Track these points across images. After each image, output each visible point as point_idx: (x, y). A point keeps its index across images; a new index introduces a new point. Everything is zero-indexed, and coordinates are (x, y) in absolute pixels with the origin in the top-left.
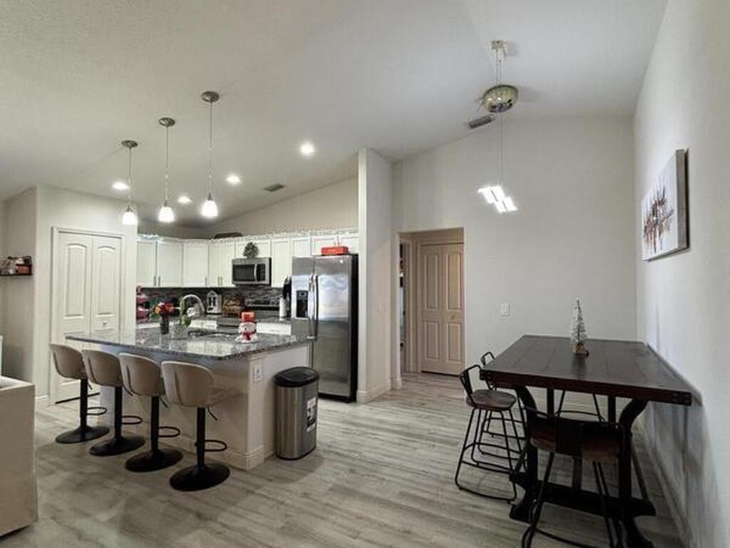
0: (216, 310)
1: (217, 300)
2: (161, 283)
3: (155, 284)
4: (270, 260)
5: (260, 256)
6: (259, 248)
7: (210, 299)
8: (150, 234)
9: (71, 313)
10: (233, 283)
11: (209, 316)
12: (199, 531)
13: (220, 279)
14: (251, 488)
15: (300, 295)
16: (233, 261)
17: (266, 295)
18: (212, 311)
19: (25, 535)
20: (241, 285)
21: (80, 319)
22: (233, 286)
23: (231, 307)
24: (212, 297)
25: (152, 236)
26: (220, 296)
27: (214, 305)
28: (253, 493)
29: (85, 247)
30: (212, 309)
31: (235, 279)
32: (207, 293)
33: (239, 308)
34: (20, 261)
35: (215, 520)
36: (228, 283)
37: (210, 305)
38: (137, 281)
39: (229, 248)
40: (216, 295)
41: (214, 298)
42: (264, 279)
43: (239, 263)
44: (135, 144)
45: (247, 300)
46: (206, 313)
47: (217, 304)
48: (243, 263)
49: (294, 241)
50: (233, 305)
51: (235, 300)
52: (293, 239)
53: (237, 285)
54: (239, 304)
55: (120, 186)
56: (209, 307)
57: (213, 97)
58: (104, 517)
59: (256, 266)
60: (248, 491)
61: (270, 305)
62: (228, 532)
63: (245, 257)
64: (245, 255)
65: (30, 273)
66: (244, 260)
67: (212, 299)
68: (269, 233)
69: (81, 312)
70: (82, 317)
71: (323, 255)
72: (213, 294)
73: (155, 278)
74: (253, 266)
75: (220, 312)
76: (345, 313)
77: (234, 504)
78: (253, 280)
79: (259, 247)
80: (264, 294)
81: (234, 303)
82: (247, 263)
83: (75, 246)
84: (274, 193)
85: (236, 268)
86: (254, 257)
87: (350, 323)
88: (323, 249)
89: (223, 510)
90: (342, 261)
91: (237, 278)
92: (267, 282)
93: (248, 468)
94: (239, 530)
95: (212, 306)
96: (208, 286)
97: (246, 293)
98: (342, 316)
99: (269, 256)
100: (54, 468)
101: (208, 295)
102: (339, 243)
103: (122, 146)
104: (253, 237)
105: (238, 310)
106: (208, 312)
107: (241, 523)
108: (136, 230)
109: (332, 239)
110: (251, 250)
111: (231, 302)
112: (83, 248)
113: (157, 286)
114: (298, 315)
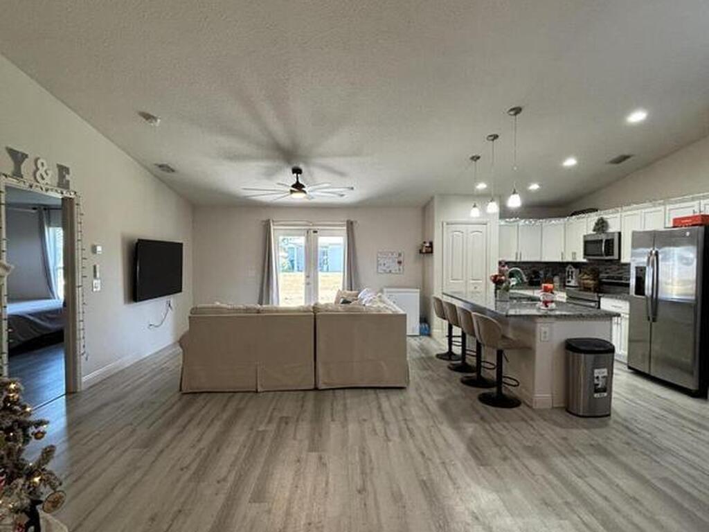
0: (573, 283)
1: (574, 274)
2: (522, 257)
3: (517, 258)
4: (620, 234)
5: (610, 230)
7: (568, 272)
8: (512, 218)
9: (454, 278)
10: (584, 258)
11: (567, 288)
12: (477, 425)
13: (574, 254)
14: (526, 418)
15: (639, 272)
16: (585, 236)
17: (620, 271)
18: (570, 284)
19: (403, 390)
20: (593, 260)
21: (459, 283)
22: (585, 261)
23: (585, 281)
24: (570, 270)
25: (514, 219)
26: (578, 270)
27: (572, 278)
28: (526, 421)
29: (462, 233)
30: (570, 282)
31: (586, 254)
32: (566, 267)
34: (428, 245)
35: (489, 424)
36: (580, 258)
37: (568, 278)
38: (499, 257)
39: (581, 224)
40: (574, 269)
41: (572, 272)
42: (612, 255)
43: (589, 239)
44: (478, 158)
45: (601, 275)
46: (565, 286)
47: (574, 277)
48: (593, 238)
49: (645, 213)
50: (587, 279)
51: (588, 275)
52: (643, 211)
53: (589, 260)
54: (591, 278)
55: (482, 186)
56: (567, 280)
57: (517, 111)
58: (436, 397)
59: (604, 241)
60: (523, 420)
61: (623, 281)
62: (492, 433)
63: (595, 233)
64: (594, 230)
65: (432, 252)
66: (593, 235)
67: (570, 273)
68: (618, 207)
69: (460, 278)
70: (460, 281)
71: (674, 227)
72: (570, 268)
73: (517, 254)
74: (602, 241)
75: (577, 285)
76: (692, 295)
77: (508, 422)
78: (602, 255)
79: (610, 222)
80: (618, 269)
81: (588, 277)
82: (596, 238)
83: (457, 233)
84: (620, 165)
85: (586, 243)
86: (604, 232)
87: (699, 306)
88: (675, 220)
89: (498, 421)
90: (688, 234)
91: (587, 253)
92: (616, 257)
93: (534, 407)
94: (500, 435)
95: (570, 279)
96: (565, 260)
97: (601, 268)
98: (690, 298)
99: (619, 230)
100: (428, 368)
101: (567, 269)
102: (700, 212)
103: (470, 161)
104: (602, 212)
106: (567, 284)
107: (504, 432)
108: (498, 216)
109: (693, 206)
110: (601, 225)
111: (586, 277)
112: (461, 234)
113: (518, 260)
114: (637, 293)
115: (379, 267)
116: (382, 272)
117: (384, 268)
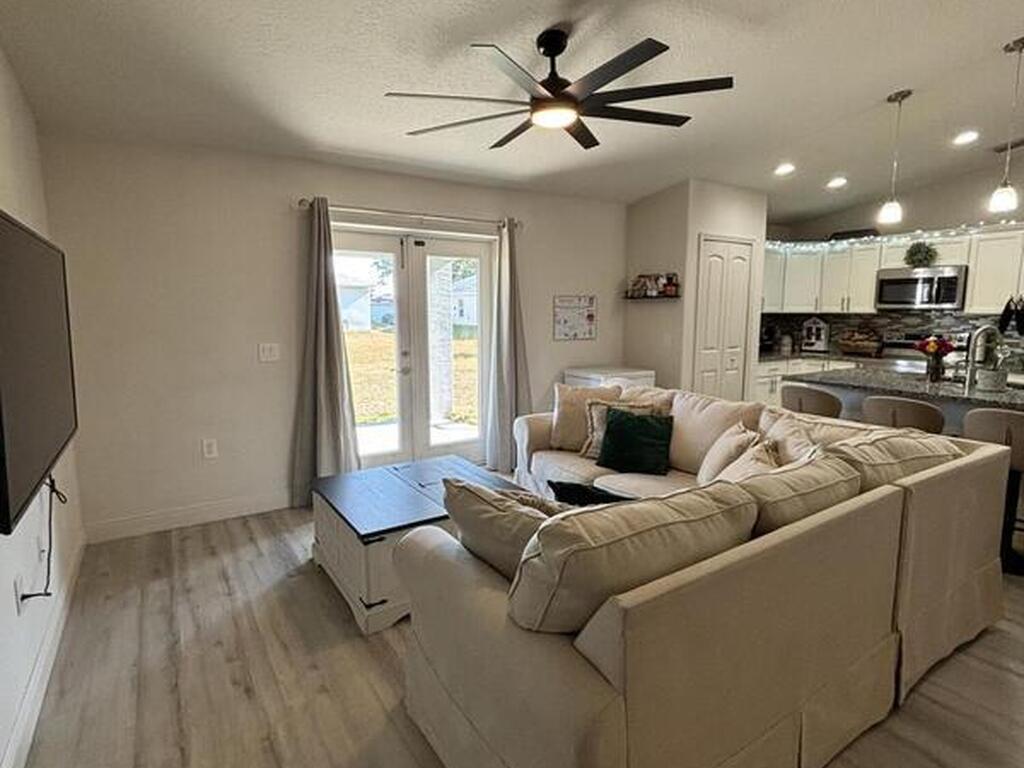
0: (820, 346)
1: (823, 332)
4: (967, 268)
5: (942, 261)
6: (938, 251)
7: (810, 329)
9: (708, 345)
11: (804, 354)
16: (879, 272)
18: (813, 348)
20: (890, 310)
21: (713, 355)
23: (859, 343)
24: (814, 327)
27: (818, 339)
30: (812, 344)
31: (879, 301)
33: (875, 344)
36: (862, 306)
37: (810, 338)
40: (822, 325)
41: (818, 330)
43: (893, 276)
46: (801, 350)
47: (823, 337)
48: (897, 276)
50: (861, 340)
54: (872, 338)
56: (806, 341)
59: (936, 279)
63: (908, 266)
64: (908, 261)
65: (677, 296)
66: (900, 270)
67: (814, 331)
69: (715, 345)
70: (714, 351)
72: (815, 323)
75: (826, 349)
81: (864, 336)
83: (714, 258)
85: (883, 284)
86: (927, 265)
91: (884, 300)
92: (954, 305)
95: (813, 340)
99: (964, 263)
101: (806, 324)
105: (873, 347)
106: (805, 348)
110: (922, 254)
111: (858, 336)
112: (721, 260)
115: (557, 327)
116: (563, 337)
117: (567, 330)
